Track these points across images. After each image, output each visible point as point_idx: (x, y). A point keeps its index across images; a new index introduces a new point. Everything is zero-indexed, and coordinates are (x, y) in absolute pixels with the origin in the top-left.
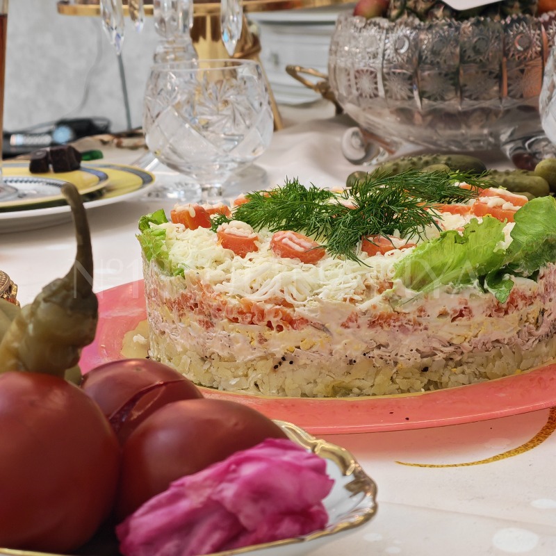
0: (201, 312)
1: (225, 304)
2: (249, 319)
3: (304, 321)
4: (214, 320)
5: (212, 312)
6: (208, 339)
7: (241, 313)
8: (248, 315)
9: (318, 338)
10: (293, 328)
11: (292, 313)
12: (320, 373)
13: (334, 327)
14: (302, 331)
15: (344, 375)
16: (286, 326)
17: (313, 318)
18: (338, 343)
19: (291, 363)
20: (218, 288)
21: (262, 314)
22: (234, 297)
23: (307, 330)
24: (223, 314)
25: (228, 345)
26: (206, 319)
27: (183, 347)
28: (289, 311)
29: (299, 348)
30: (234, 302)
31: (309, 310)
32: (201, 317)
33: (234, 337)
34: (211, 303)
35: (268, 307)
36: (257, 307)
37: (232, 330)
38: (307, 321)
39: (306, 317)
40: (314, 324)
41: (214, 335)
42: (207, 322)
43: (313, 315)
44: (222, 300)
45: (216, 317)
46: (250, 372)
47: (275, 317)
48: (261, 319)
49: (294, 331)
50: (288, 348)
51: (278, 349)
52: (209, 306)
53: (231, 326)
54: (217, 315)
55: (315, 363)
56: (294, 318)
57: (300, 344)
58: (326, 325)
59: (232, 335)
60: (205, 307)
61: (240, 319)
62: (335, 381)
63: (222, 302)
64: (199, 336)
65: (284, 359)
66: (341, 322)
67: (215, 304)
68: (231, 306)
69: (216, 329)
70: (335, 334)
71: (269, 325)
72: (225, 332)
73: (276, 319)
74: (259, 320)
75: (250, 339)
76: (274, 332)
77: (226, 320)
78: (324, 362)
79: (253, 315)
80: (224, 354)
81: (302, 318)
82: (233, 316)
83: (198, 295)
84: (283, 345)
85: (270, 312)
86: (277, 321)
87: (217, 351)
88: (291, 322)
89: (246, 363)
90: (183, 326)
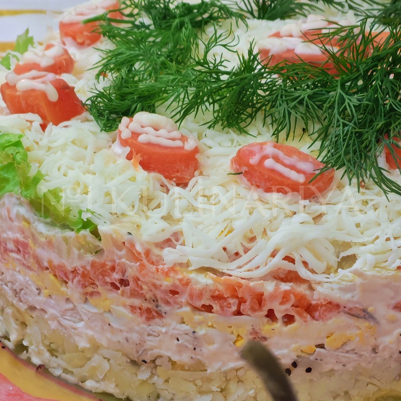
0: (134, 294)
1: (187, 283)
2: (234, 308)
3: (333, 306)
4: (164, 308)
5: (159, 295)
6: (149, 335)
7: (218, 298)
8: (232, 301)
9: (356, 330)
10: (313, 317)
11: (308, 292)
12: (357, 380)
13: (381, 310)
14: (330, 322)
15: (394, 380)
16: (301, 315)
17: (349, 301)
18: (388, 333)
19: (309, 370)
20: (169, 255)
21: (259, 299)
22: (204, 270)
23: (336, 321)
24: (183, 299)
25: (192, 347)
26: (145, 305)
27: (91, 340)
28: (302, 289)
29: (321, 346)
30: (205, 280)
31: (341, 289)
32: (137, 302)
33: (205, 335)
34: (158, 283)
35: (269, 287)
36: (251, 290)
37: (200, 323)
38: (338, 306)
39: (336, 301)
40: (351, 309)
41: (164, 330)
42: (148, 311)
43: (348, 296)
44: (180, 276)
45: (167, 303)
46: (233, 386)
47: (282, 303)
48: (257, 307)
49: (315, 322)
50: (303, 348)
51: (285, 351)
52: (155, 286)
53: (198, 317)
54: (171, 301)
55: (350, 367)
56: (314, 302)
57: (326, 342)
58: (370, 309)
59: (201, 332)
60: (145, 287)
61: (216, 307)
62: (380, 389)
63: (180, 280)
64: (131, 330)
65: (295, 364)
66: (394, 302)
67: (166, 283)
68: (198, 287)
69: (167, 320)
70: (383, 322)
71: (271, 315)
72: (185, 327)
73: (284, 307)
74: (253, 309)
75: (234, 337)
76: (278, 325)
77: (187, 309)
78: (363, 364)
79: (242, 301)
80: (184, 358)
81: (330, 303)
82: (203, 302)
83: (131, 267)
84: (294, 345)
85: (273, 297)
86: (286, 310)
87: (169, 354)
88: (309, 309)
89: (225, 373)
90: (94, 310)
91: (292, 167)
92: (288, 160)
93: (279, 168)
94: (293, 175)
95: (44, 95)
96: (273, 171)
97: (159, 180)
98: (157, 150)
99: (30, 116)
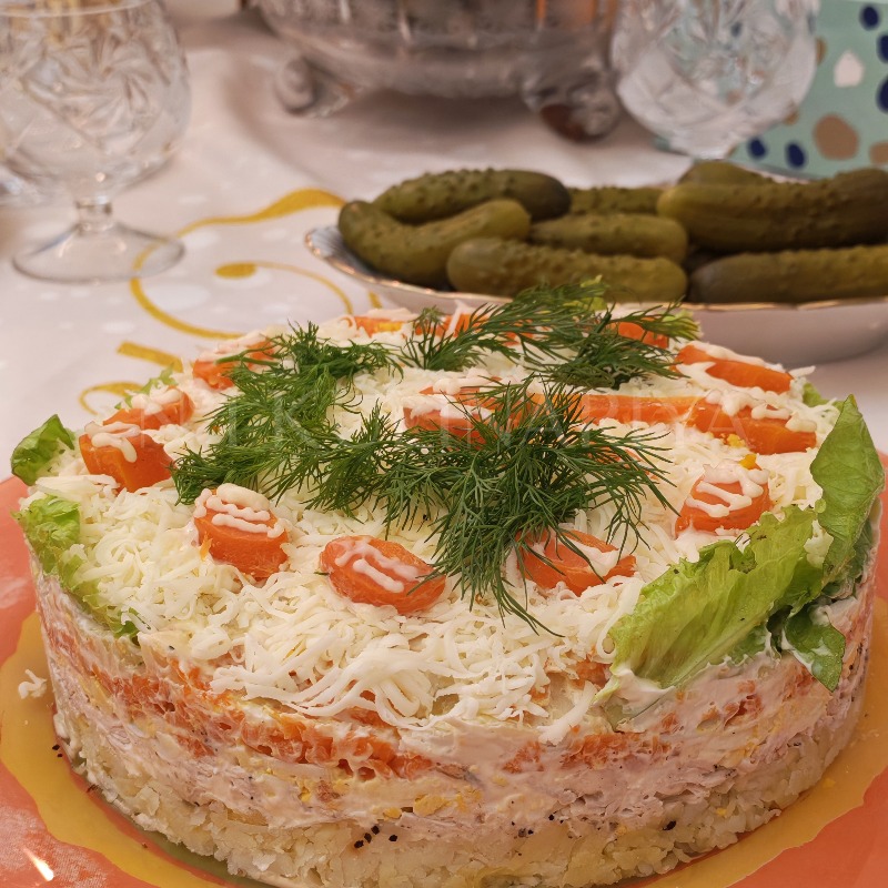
0: (181, 722)
1: (240, 717)
2: (297, 754)
3: (422, 763)
4: (215, 744)
5: (208, 728)
6: (199, 773)
7: (278, 739)
8: (294, 745)
9: (453, 794)
10: (398, 774)
11: (392, 741)
12: (456, 854)
13: (487, 771)
14: (419, 781)
15: (506, 856)
16: (381, 771)
17: (443, 757)
18: (497, 799)
19: (393, 838)
20: (221, 679)
21: (327, 746)
22: (260, 701)
23: (427, 781)
24: (237, 736)
25: (248, 795)
26: (194, 738)
27: (140, 768)
28: (384, 736)
29: (410, 810)
30: (262, 716)
31: (433, 740)
32: (184, 732)
33: (263, 783)
34: (205, 712)
35: (340, 732)
36: (316, 734)
37: (257, 768)
38: (428, 762)
39: (426, 756)
40: (446, 767)
41: (215, 770)
42: (197, 745)
43: (443, 750)
44: (231, 708)
45: (218, 738)
46: (299, 849)
47: (356, 754)
48: (324, 756)
49: (399, 779)
50: (386, 811)
51: (363, 813)
52: (202, 714)
53: (255, 760)
54: (221, 736)
55: (447, 838)
56: (399, 754)
57: (414, 805)
58: (472, 768)
59: (259, 778)
60: (191, 716)
61: (275, 751)
62: (486, 866)
63: (232, 713)
64: (180, 764)
65: (376, 830)
66: (503, 761)
67: (215, 714)
68: (253, 723)
69: (220, 760)
70: (490, 785)
71: (343, 765)
72: (240, 770)
73: (359, 759)
74: (320, 758)
75: (298, 789)
76: (353, 780)
77: (241, 749)
78: (464, 836)
79: (306, 746)
80: (241, 807)
81: (419, 757)
82: (259, 743)
83: (175, 689)
84: (373, 807)
85: (345, 744)
86: (362, 762)
87: (223, 799)
88: (389, 761)
89: (291, 831)
90: (141, 735)
91: (389, 572)
92: (385, 562)
93: (372, 572)
94: (390, 585)
95: (120, 454)
96: (363, 575)
97: (232, 574)
98: (233, 535)
99: (102, 478)
